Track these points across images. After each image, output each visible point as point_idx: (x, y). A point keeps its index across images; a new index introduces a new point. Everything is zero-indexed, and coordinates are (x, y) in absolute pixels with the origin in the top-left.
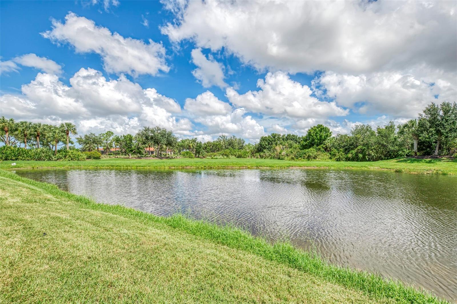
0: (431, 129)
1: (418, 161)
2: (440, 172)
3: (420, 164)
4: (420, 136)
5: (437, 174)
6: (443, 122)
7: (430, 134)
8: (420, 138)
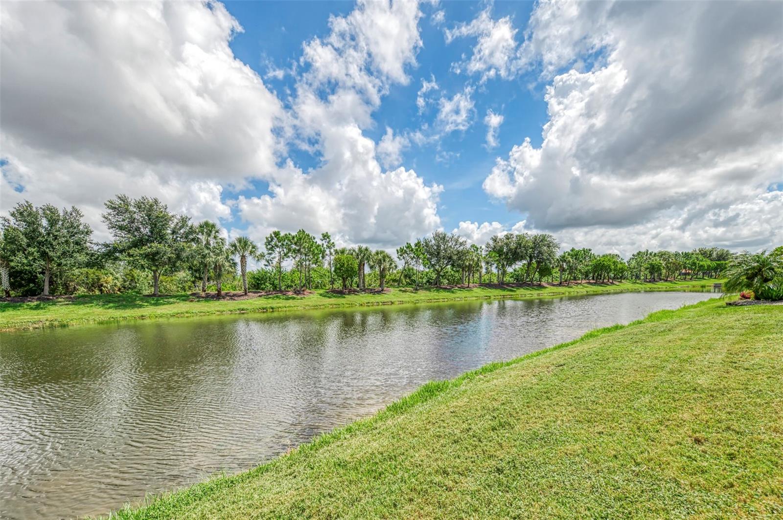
0: (31, 249)
1: (15, 308)
2: (56, 323)
3: (19, 313)
4: (12, 261)
5: (52, 326)
6: (50, 239)
7: (31, 258)
8: (12, 264)
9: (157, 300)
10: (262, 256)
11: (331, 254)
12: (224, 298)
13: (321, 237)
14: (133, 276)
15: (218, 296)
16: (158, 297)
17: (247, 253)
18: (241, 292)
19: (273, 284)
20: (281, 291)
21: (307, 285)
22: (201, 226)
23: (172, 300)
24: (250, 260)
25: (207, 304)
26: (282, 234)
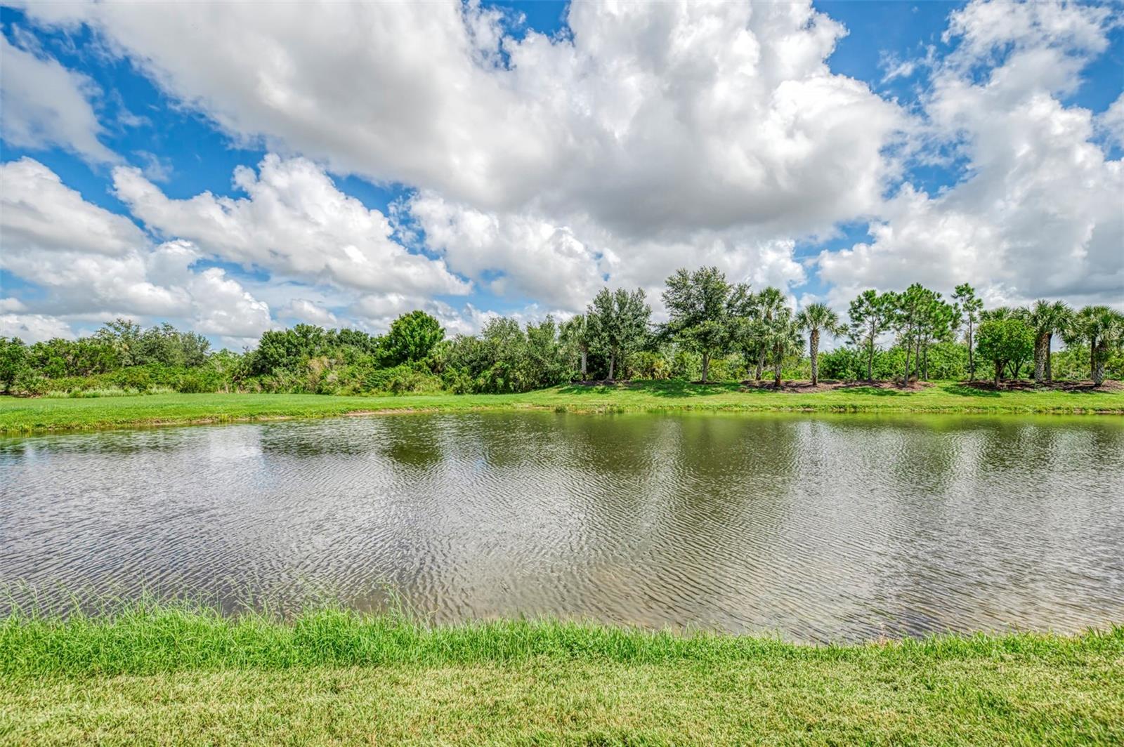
0: (604, 334)
1: (588, 391)
2: (615, 408)
3: (590, 396)
4: (590, 346)
5: (612, 412)
6: (618, 323)
7: (603, 343)
8: (590, 349)
9: (705, 389)
10: (844, 329)
11: (973, 319)
12: (783, 389)
13: (954, 292)
14: (683, 360)
15: (776, 386)
16: (706, 385)
17: (820, 327)
18: (808, 381)
19: (858, 371)
20: (870, 382)
21: (921, 371)
22: (762, 295)
23: (720, 389)
24: (824, 335)
25: (761, 396)
26: (879, 294)
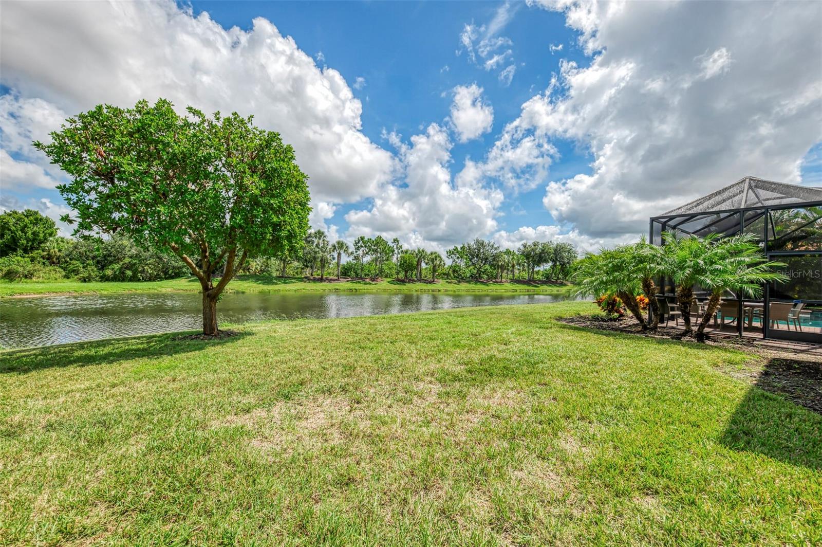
9: (285, 280)
10: (352, 253)
11: (399, 253)
12: (325, 281)
13: (392, 241)
14: (267, 263)
15: (321, 280)
16: (285, 278)
17: (342, 252)
18: (336, 278)
19: (356, 273)
20: (361, 278)
21: (381, 274)
22: (315, 233)
23: (293, 281)
24: (343, 255)
25: (315, 284)
26: (366, 239)
